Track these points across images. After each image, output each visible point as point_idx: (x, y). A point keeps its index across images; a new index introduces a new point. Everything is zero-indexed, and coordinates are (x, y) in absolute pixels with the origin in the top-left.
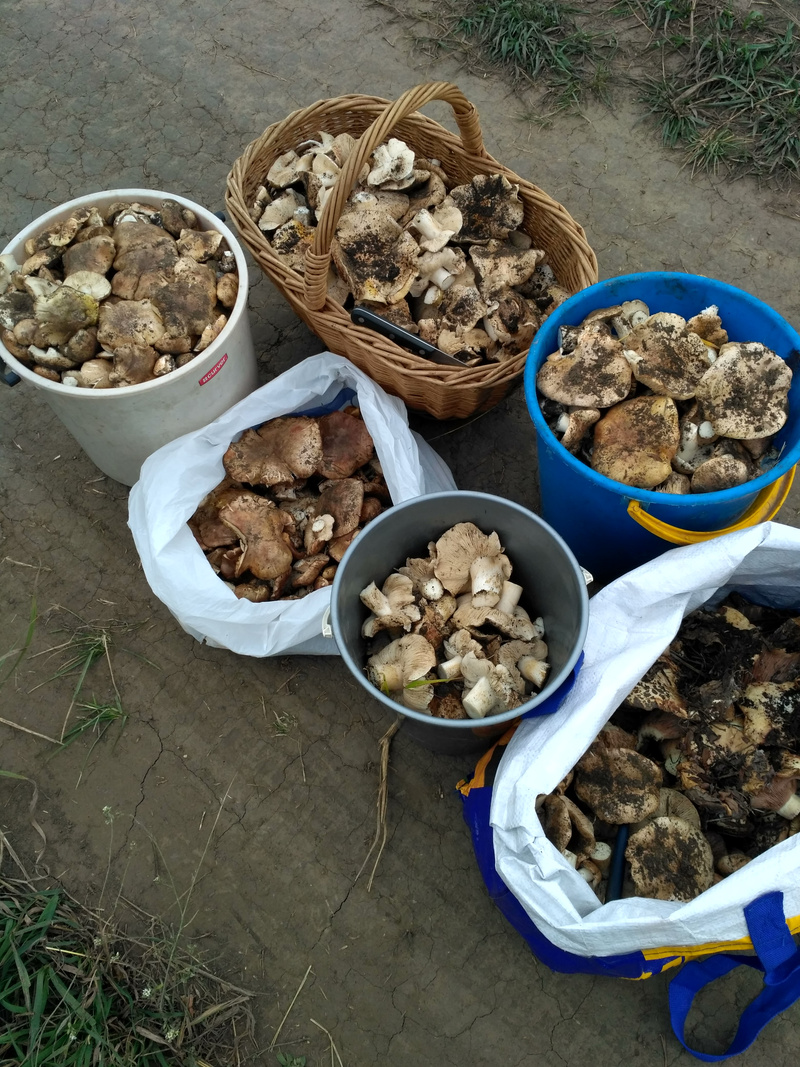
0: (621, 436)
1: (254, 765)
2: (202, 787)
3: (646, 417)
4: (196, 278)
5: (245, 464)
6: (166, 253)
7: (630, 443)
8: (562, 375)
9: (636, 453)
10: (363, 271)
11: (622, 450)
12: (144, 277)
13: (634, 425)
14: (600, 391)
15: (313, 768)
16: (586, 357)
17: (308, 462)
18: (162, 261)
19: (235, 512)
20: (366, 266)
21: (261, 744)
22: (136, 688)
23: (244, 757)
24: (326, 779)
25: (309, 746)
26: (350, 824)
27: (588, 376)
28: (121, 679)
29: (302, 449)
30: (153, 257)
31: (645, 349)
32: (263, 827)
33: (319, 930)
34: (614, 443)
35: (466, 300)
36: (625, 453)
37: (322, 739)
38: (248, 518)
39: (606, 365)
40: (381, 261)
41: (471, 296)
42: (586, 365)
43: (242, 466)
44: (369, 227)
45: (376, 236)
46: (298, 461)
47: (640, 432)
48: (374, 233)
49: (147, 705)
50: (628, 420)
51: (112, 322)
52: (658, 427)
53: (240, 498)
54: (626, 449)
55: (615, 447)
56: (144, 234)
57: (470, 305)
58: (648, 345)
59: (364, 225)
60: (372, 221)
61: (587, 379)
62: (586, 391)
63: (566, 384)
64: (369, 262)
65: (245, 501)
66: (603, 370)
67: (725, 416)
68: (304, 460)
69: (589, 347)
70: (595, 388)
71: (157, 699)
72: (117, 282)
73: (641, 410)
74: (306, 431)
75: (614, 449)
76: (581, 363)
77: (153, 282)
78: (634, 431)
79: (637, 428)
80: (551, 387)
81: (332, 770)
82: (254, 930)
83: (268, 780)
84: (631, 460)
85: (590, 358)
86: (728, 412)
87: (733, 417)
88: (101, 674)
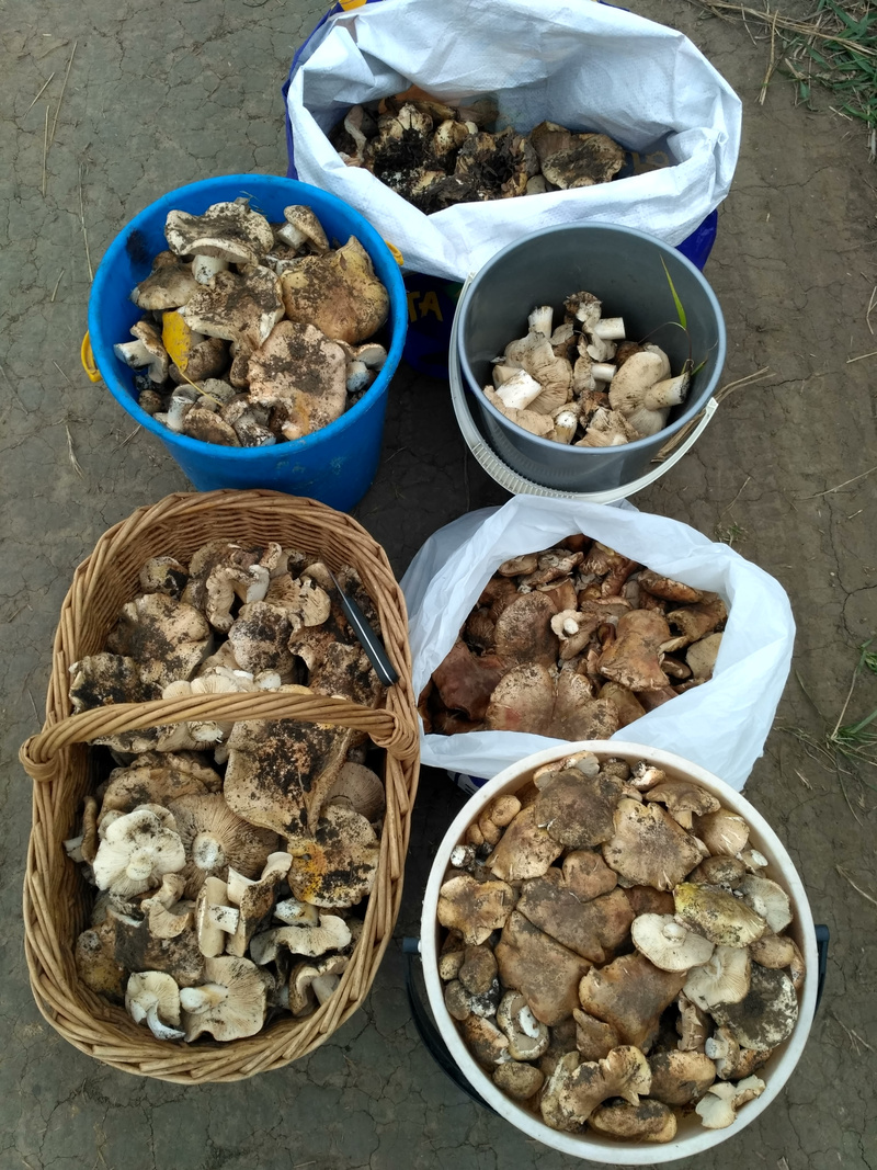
0: (343, 305)
1: (780, 523)
2: (836, 539)
3: (312, 289)
4: (532, 835)
5: (596, 722)
6: (536, 906)
7: (344, 292)
8: (317, 399)
9: (349, 283)
10: (320, 742)
11: (354, 297)
12: (590, 892)
13: (326, 298)
14: (313, 346)
15: (733, 484)
16: (286, 383)
17: (533, 674)
18: (549, 899)
19: (650, 676)
20: (311, 745)
21: (762, 534)
22: (833, 670)
23: (783, 535)
24: (731, 469)
25: (722, 502)
26: (739, 426)
27: (304, 369)
28: (841, 690)
29: (527, 689)
30: (555, 913)
31: (245, 326)
32: (809, 472)
33: (822, 378)
34: (352, 308)
35: (253, 632)
36: (355, 293)
37: (707, 499)
38: (641, 663)
39: (282, 360)
40: (290, 736)
41: (243, 630)
42: (294, 378)
43: (601, 722)
44: (253, 796)
45: (258, 776)
46: (542, 682)
47: (329, 288)
48: (256, 782)
49: (834, 645)
50: (324, 305)
51: (676, 854)
52: (314, 273)
53: (633, 686)
54: (351, 294)
55: (355, 306)
56: (536, 963)
57: (255, 623)
58: (241, 325)
59: (255, 803)
60: (243, 797)
61: (308, 367)
62: (321, 360)
63: (324, 389)
64: (304, 745)
65: (631, 680)
66: (288, 359)
67: (256, 239)
68: (535, 679)
69: (275, 384)
70: (312, 354)
71: (821, 645)
72: (621, 923)
73: (308, 299)
74: (508, 700)
75: (358, 305)
76: (294, 384)
77: (584, 876)
78: (331, 294)
79: (327, 293)
80: (337, 403)
81: (720, 473)
82: (871, 414)
83: (778, 504)
84: (357, 285)
85: (285, 379)
86: (251, 237)
87: (253, 231)
88: (857, 709)
